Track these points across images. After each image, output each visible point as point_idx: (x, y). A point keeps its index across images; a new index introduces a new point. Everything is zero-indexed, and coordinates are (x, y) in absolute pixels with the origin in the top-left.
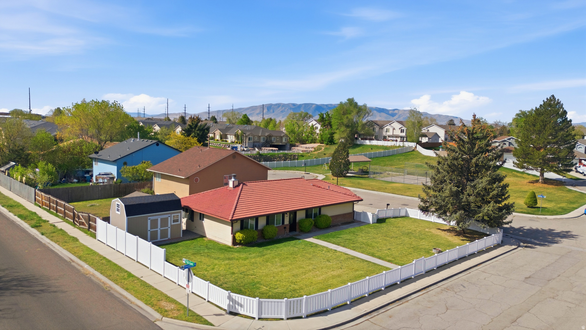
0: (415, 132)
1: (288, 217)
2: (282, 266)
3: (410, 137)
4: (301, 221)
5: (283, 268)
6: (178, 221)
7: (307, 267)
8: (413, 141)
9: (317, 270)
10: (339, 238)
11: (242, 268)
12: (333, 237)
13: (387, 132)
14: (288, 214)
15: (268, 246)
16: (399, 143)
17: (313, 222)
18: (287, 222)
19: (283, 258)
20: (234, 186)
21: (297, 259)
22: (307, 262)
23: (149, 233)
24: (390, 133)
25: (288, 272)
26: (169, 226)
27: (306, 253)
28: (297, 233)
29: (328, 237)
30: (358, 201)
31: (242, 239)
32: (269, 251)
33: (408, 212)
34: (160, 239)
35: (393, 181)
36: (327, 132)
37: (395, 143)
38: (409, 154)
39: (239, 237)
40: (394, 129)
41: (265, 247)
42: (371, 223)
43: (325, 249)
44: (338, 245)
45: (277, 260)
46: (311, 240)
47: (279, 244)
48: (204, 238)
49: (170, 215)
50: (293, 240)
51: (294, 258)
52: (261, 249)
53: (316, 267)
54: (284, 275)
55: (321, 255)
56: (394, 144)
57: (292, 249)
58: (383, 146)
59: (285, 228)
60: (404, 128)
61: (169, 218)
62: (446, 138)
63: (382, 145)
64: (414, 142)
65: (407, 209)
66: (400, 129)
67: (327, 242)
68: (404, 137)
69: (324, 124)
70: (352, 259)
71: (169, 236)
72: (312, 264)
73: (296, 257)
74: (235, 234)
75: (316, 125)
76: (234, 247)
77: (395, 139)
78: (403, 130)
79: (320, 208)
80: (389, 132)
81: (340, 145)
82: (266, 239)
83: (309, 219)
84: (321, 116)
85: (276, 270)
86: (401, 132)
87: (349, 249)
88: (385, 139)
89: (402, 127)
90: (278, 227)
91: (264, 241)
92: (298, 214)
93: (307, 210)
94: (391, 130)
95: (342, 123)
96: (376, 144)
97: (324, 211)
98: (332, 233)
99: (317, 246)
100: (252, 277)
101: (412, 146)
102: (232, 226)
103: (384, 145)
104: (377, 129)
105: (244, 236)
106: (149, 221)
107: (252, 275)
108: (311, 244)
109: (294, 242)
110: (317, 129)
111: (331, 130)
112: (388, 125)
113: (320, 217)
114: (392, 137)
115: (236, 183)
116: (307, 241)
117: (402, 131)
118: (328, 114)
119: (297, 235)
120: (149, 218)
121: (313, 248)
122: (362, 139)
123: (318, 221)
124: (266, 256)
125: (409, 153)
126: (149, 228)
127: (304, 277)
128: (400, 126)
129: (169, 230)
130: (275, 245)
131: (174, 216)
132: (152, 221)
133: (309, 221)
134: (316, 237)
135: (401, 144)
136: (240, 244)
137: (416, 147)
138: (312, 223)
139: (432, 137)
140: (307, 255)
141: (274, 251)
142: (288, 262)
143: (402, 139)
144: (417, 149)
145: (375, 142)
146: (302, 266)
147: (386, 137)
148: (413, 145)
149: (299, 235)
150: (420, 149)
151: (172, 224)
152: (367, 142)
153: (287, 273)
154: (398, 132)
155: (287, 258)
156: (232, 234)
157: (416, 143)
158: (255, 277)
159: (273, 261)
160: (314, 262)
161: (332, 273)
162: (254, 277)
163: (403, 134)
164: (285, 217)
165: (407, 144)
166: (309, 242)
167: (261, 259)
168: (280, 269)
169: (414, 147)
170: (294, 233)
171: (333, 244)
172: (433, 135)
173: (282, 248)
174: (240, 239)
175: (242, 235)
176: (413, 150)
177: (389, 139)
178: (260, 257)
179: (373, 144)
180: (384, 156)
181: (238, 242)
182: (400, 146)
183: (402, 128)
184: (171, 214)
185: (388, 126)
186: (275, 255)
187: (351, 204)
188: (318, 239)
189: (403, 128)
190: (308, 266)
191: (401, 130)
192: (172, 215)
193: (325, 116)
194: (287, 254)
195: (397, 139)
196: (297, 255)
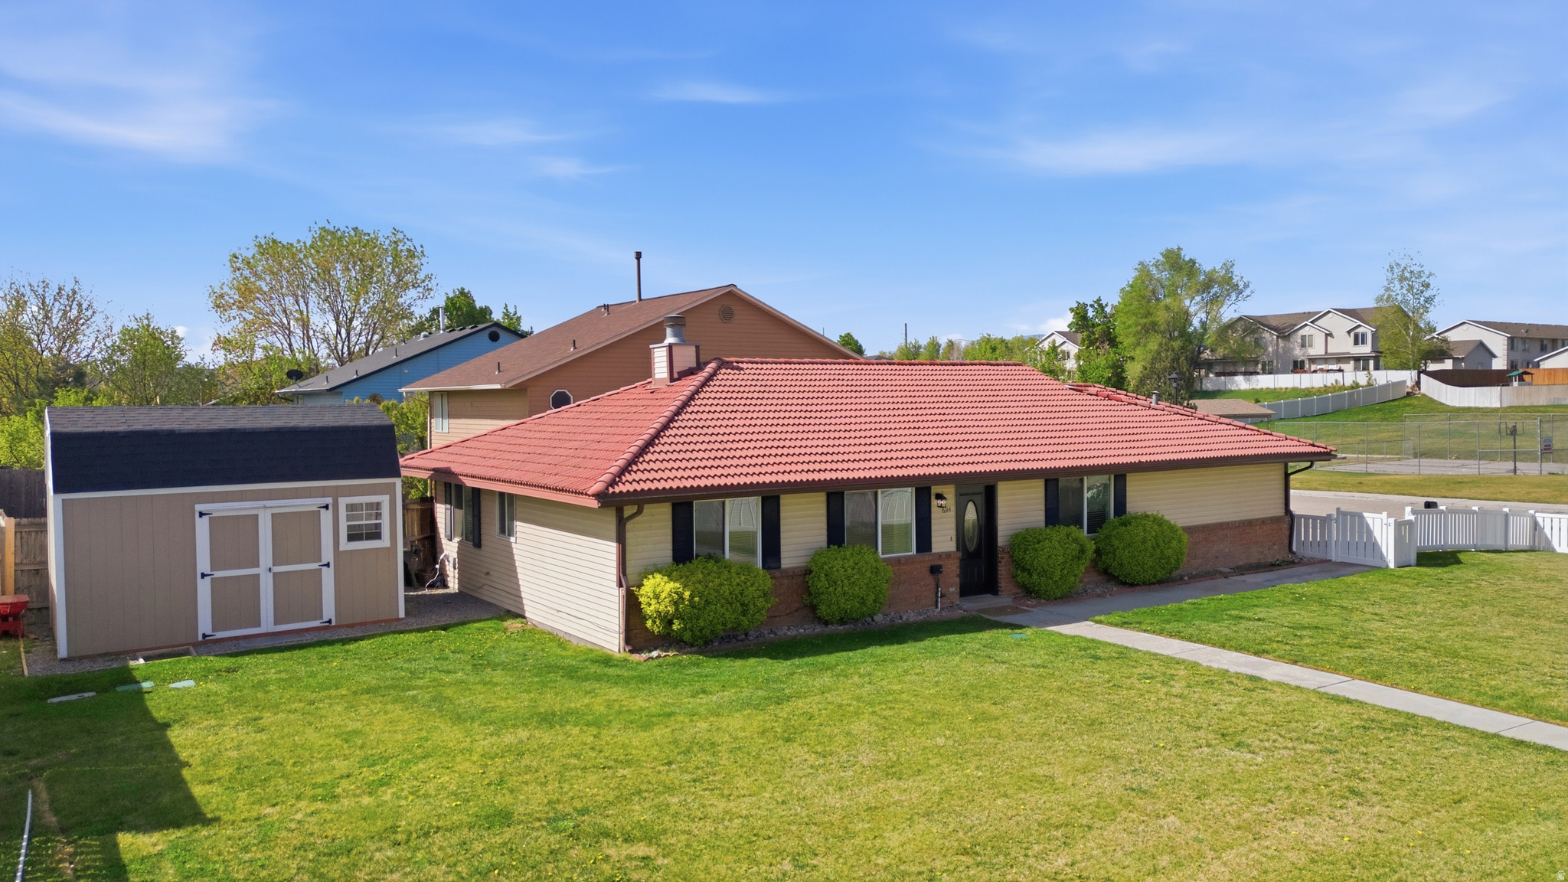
0: (1408, 334)
1: (952, 514)
2: (892, 771)
3: (1395, 353)
4: (1024, 539)
5: (892, 783)
6: (377, 536)
7: (1082, 779)
8: (1404, 366)
9: (1161, 806)
10: (1249, 619)
11: (592, 778)
12: (1214, 618)
13: (1303, 345)
14: (949, 491)
15: (831, 653)
16: (1351, 376)
17: (1091, 547)
18: (944, 539)
19: (908, 714)
20: (676, 370)
21: (1003, 727)
22: (1078, 743)
23: (204, 588)
24: (1317, 349)
25: (927, 814)
26: (327, 555)
27: (1060, 689)
28: (1003, 600)
29: (1178, 616)
30: (1312, 458)
31: (671, 609)
32: (827, 679)
33: (1547, 531)
34: (276, 623)
35: (1370, 470)
36: (1101, 361)
37: (1339, 375)
38: (1398, 406)
39: (657, 597)
40: (1329, 335)
41: (806, 660)
42: (1392, 565)
43: (1181, 673)
44: (1256, 653)
45: (859, 726)
46: (1085, 629)
47: (896, 647)
48: (513, 625)
49: (329, 500)
50: (980, 629)
51: (984, 717)
52: (779, 668)
53: (1146, 781)
54: (894, 840)
55: (1163, 704)
56: (1336, 381)
57: (969, 666)
58: (1294, 389)
59: (935, 570)
60: (1367, 330)
61: (326, 517)
62: (1512, 362)
63: (1290, 385)
64: (1408, 369)
65: (1539, 517)
66: (1349, 332)
67: (1182, 638)
68: (1366, 359)
69: (1089, 337)
70: (1404, 728)
71: (329, 611)
72: (1115, 759)
73: (995, 710)
74: (640, 586)
75: (1064, 347)
76: (636, 657)
77: (1334, 367)
78: (1364, 335)
79: (1120, 474)
80: (1311, 346)
81: (1159, 353)
82: (826, 623)
83: (1063, 530)
84: (1077, 314)
85: (834, 800)
86: (1356, 343)
87: (1335, 671)
88: (1298, 367)
89: (1359, 326)
90: (898, 560)
91: (819, 629)
92: (1006, 495)
93: (1051, 479)
94: (1319, 340)
95: (1154, 324)
96: (1272, 387)
97: (1141, 497)
98: (1198, 601)
99: (1123, 654)
100: (627, 850)
101: (1404, 382)
102: (621, 540)
103: (1297, 385)
104: (1269, 336)
105: (687, 594)
106: (202, 526)
107: (627, 840)
108: (1091, 650)
109: (986, 636)
110: (1069, 357)
111: (1115, 353)
112: (1306, 325)
113: (1124, 524)
114: (1326, 359)
115: (686, 357)
116: (1061, 634)
117: (1359, 340)
118: (1101, 305)
119: (1002, 610)
120: (199, 508)
121: (1102, 665)
122: (1218, 374)
123: (1116, 543)
124: (800, 703)
125: (1396, 403)
126: (203, 563)
127: (1061, 862)
128: (1351, 323)
129: (328, 577)
130: (870, 650)
131: (351, 507)
132: (216, 524)
133: (1068, 536)
134: (1115, 618)
135: (1362, 378)
136: (667, 640)
137: (1418, 383)
138: (1082, 551)
139: (1467, 356)
140: (1074, 701)
141: (856, 679)
142: (940, 741)
143: (1360, 361)
144: (1423, 390)
145: (1264, 381)
146: (1040, 771)
147: (1303, 362)
148: (1407, 376)
149: (1016, 611)
150: (1431, 388)
151: (345, 545)
152: (1240, 383)
153: (922, 825)
154: (1343, 344)
155: (934, 715)
156: (620, 585)
157: (1414, 373)
158: (651, 851)
159: (831, 738)
160: (1126, 748)
161: (1297, 828)
162: (641, 849)
163: (1366, 349)
164: (936, 513)
165: (1382, 377)
166: (1073, 637)
167: (760, 719)
168: (866, 795)
169: (1409, 384)
170: (986, 601)
171: (1223, 646)
172: (1471, 347)
173: (905, 665)
174: (661, 608)
175: (672, 585)
176: (1408, 393)
177: (1313, 368)
178: (757, 707)
179: (1259, 387)
180: (1305, 416)
181: (656, 630)
182: (1356, 385)
183: (1357, 331)
184: (337, 493)
185: (1307, 328)
186: (859, 699)
187: (1275, 473)
188: (1124, 624)
189: (1360, 330)
190: (1084, 771)
191: (1356, 336)
192: (343, 502)
193: (1090, 313)
194: (936, 696)
195: (1343, 366)
196: (1005, 699)
